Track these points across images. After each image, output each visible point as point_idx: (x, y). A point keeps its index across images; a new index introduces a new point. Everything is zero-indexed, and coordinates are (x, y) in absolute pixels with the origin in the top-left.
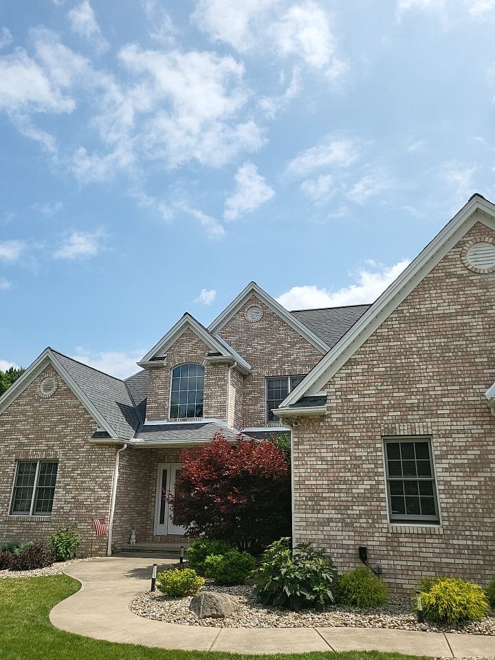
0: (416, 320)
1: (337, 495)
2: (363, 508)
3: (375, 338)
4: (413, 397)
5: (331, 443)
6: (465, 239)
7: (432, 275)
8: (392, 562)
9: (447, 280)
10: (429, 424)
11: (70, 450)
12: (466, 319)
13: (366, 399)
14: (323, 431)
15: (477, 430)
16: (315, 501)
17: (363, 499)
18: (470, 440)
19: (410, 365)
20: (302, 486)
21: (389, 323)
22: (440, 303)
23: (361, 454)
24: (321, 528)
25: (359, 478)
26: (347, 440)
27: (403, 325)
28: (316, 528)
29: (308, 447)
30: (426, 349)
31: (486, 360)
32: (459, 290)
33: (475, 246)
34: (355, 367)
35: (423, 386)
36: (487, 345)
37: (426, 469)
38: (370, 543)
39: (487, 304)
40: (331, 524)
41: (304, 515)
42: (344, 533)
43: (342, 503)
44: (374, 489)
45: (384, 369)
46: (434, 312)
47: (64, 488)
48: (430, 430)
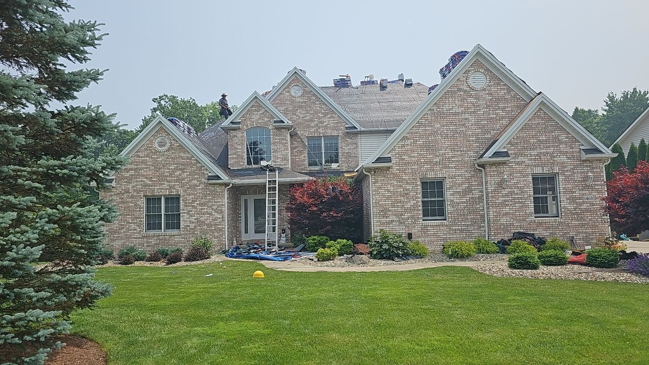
0: (440, 115)
1: (396, 209)
2: (410, 215)
3: (418, 124)
4: (437, 158)
5: (393, 182)
6: (469, 69)
7: (450, 89)
8: (423, 239)
9: (458, 93)
10: (445, 172)
11: (188, 188)
12: (467, 116)
13: (412, 159)
14: (388, 176)
15: (468, 175)
16: (384, 212)
17: (410, 210)
18: (464, 179)
19: (436, 141)
20: (377, 205)
21: (426, 116)
22: (453, 105)
23: (409, 188)
24: (388, 225)
25: (408, 200)
26: (401, 180)
27: (433, 118)
28: (385, 225)
29: (380, 184)
30: (445, 132)
31: (475, 139)
32: (464, 99)
33: (474, 73)
34: (406, 141)
35: (443, 152)
36: (476, 131)
37: (441, 194)
38: (413, 231)
39: (478, 108)
40: (393, 223)
41: (379, 219)
42: (400, 227)
43: (398, 213)
44: (415, 206)
45: (422, 143)
46: (450, 111)
47: (188, 213)
48: (445, 175)
